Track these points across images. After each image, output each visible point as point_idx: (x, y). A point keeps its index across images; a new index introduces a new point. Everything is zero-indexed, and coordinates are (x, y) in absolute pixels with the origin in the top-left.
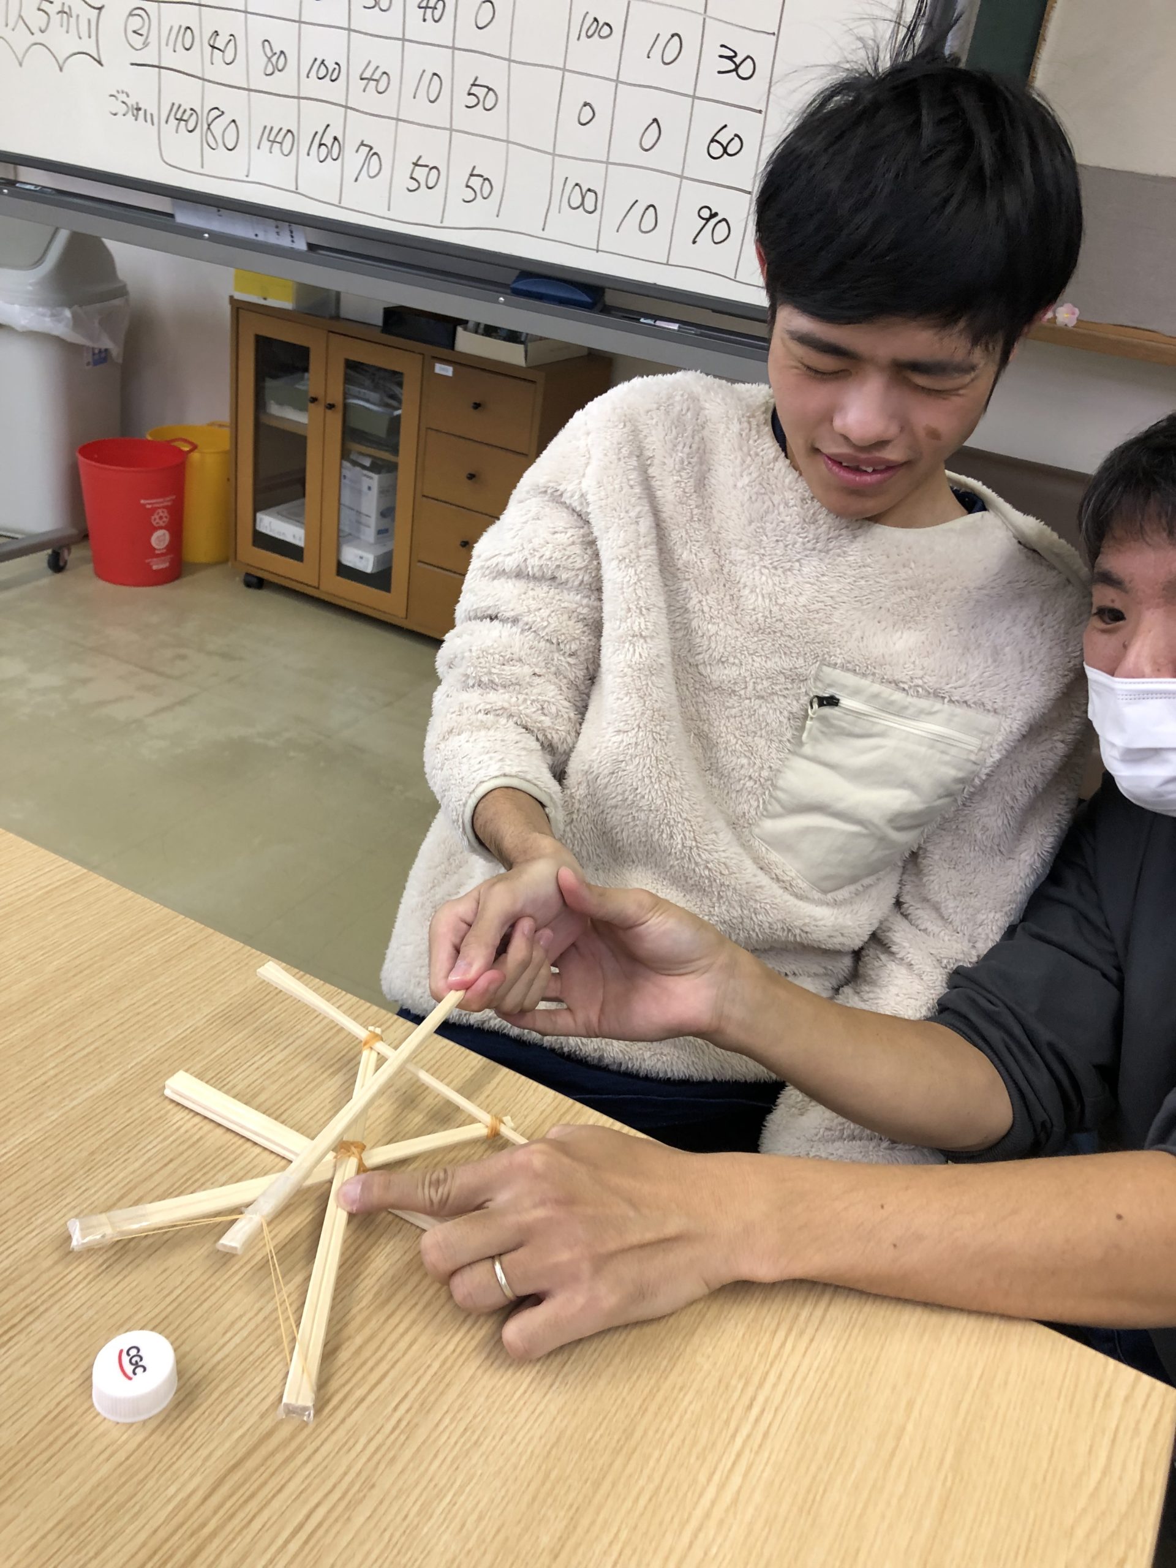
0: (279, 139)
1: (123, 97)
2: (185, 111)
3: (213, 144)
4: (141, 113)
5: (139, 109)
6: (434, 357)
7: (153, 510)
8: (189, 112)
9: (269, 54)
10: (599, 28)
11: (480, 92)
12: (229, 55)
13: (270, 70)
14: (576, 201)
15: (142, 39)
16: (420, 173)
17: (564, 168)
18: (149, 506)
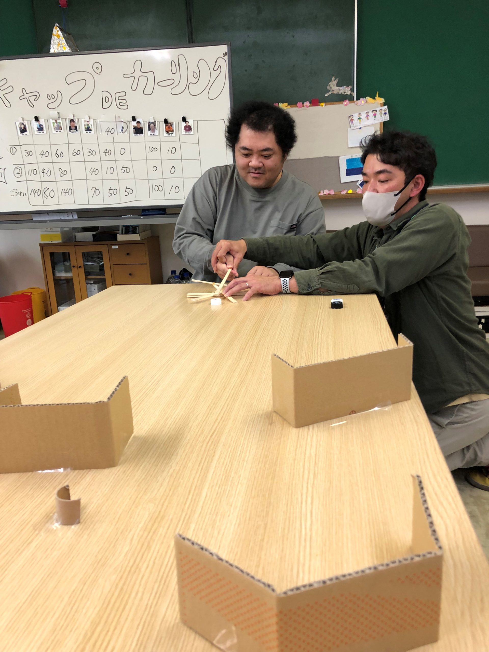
0: (67, 191)
1: (16, 191)
2: (36, 190)
3: (46, 197)
4: (22, 194)
5: (21, 193)
6: (111, 244)
7: (26, 313)
8: (38, 190)
9: (61, 171)
10: (154, 149)
11: (125, 169)
12: (49, 174)
13: (62, 175)
14: (157, 189)
15: (20, 174)
16: (112, 191)
17: (151, 182)
18: (24, 312)
